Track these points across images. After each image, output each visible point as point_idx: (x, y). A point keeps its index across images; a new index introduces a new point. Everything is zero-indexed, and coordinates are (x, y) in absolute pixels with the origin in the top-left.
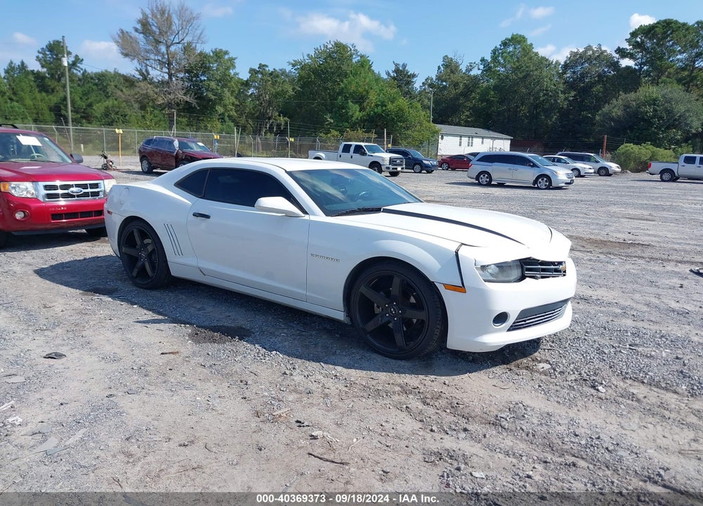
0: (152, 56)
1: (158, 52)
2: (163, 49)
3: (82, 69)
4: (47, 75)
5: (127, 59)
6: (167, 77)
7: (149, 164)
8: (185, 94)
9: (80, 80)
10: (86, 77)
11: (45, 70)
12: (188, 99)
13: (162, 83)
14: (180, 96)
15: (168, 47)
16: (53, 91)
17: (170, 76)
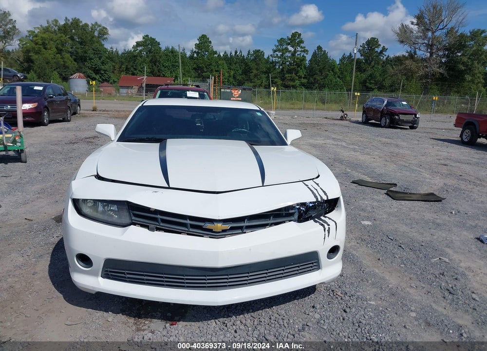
0: (420, 41)
1: (425, 37)
2: (430, 34)
3: (385, 55)
4: (364, 61)
5: (402, 45)
6: (428, 55)
7: (367, 117)
8: (439, 67)
9: (384, 63)
10: (388, 60)
11: (362, 57)
12: (441, 71)
13: (424, 60)
14: (436, 69)
15: (433, 33)
16: (365, 70)
17: (431, 54)
